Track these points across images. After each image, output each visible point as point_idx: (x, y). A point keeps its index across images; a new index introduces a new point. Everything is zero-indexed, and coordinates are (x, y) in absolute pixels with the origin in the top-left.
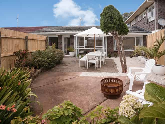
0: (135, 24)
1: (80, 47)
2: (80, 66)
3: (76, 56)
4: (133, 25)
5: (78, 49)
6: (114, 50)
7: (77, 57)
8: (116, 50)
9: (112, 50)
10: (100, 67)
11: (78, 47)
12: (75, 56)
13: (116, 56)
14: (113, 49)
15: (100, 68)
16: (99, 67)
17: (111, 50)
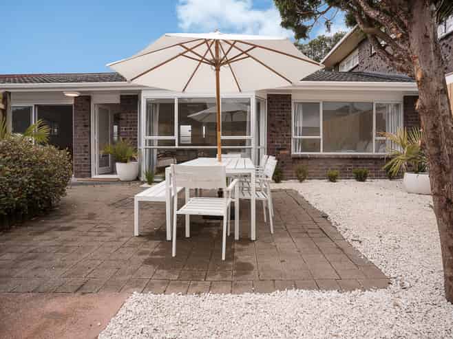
0: (358, 65)
1: (161, 143)
2: (136, 233)
3: (143, 178)
4: (353, 69)
5: (151, 151)
6: (293, 153)
7: (143, 183)
8: (300, 153)
9: (287, 152)
10: (253, 238)
11: (151, 142)
12: (138, 179)
13: (301, 175)
14: (290, 150)
15: (250, 240)
16: (245, 240)
17: (281, 152)
